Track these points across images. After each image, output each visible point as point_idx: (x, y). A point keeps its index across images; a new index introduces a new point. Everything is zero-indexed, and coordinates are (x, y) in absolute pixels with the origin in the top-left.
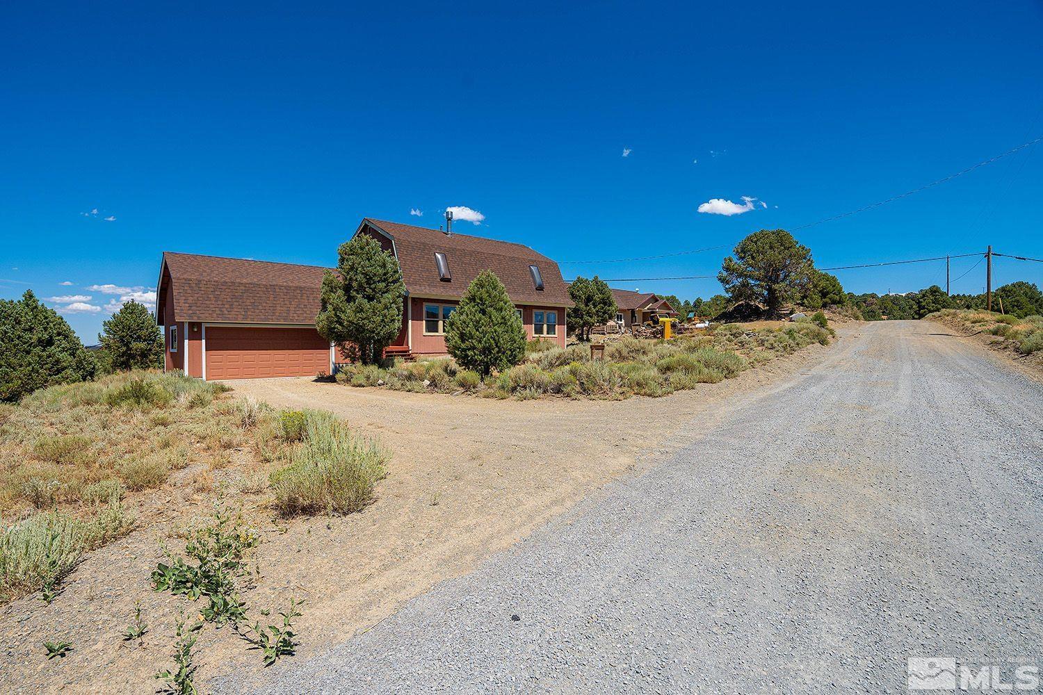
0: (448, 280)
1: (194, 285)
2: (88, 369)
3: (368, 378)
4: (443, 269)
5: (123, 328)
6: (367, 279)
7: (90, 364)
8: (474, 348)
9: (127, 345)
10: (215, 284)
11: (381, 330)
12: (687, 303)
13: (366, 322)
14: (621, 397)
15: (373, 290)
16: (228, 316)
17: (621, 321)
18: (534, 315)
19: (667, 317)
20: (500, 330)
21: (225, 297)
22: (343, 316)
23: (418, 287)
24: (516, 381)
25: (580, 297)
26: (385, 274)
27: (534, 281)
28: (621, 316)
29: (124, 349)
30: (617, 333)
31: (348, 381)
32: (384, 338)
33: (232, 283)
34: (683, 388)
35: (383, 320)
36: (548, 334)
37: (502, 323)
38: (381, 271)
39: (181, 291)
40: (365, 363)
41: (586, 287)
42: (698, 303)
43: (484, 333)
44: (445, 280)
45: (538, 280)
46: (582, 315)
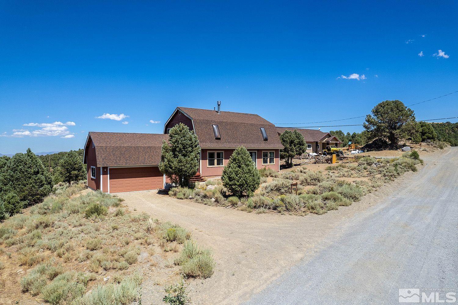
0: (219, 139)
1: (104, 149)
2: (49, 181)
3: (184, 195)
4: (217, 133)
5: (68, 164)
6: (183, 146)
7: (50, 178)
8: (235, 184)
9: (70, 173)
10: (113, 148)
11: (190, 171)
12: (349, 134)
13: (183, 167)
14: (303, 214)
15: (186, 152)
16: (119, 163)
17: (310, 148)
18: (262, 153)
19: (335, 147)
20: (247, 176)
21: (117, 154)
22: (172, 165)
23: (204, 144)
24: (256, 203)
25: (287, 141)
26: (191, 144)
27: (263, 136)
28: (310, 145)
29: (68, 174)
30: (307, 158)
31: (175, 195)
32: (191, 174)
33: (120, 147)
34: (332, 209)
35: (191, 166)
36: (270, 163)
37: (248, 172)
38: (190, 142)
39: (99, 152)
40: (182, 187)
41: (290, 136)
42: (354, 136)
43: (240, 177)
44: (218, 139)
45: (265, 135)
46: (288, 151)
